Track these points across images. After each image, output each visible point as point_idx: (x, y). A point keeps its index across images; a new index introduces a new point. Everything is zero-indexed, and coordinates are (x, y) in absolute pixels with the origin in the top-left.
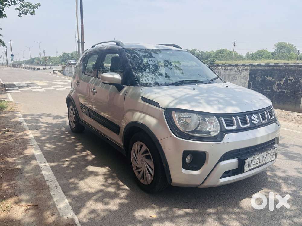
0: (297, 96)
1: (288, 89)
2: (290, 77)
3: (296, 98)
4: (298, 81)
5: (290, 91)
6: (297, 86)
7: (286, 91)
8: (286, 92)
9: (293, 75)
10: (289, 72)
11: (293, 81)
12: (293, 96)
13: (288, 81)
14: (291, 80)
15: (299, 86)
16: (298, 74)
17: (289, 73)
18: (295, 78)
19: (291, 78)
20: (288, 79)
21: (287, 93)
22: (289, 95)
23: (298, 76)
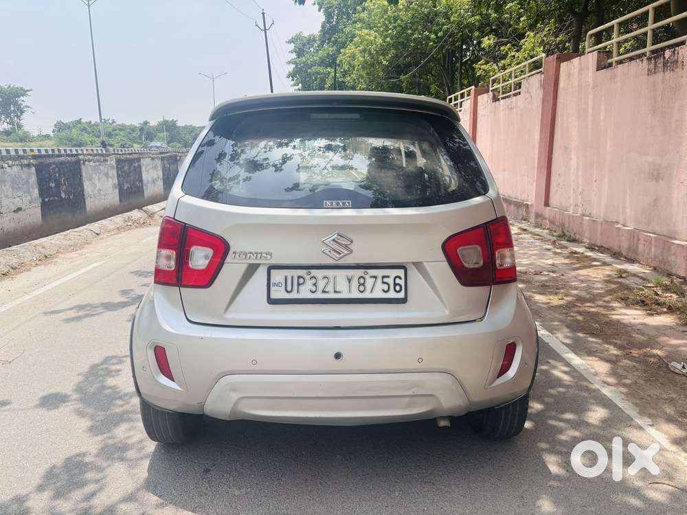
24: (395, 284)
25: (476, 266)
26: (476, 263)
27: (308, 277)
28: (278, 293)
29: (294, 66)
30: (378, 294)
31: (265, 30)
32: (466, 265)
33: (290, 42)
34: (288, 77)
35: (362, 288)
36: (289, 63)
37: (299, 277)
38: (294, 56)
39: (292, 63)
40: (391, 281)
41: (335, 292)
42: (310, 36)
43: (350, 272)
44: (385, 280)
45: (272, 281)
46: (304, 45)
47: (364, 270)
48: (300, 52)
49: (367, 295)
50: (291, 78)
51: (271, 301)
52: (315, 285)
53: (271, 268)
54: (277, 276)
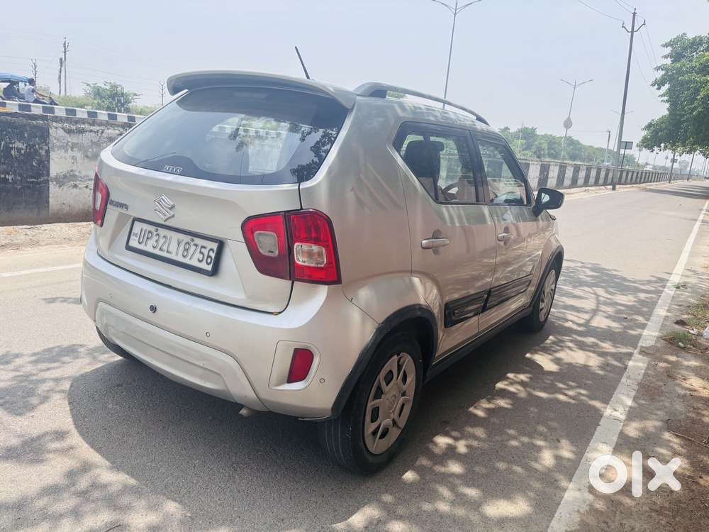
0: (38, 186)
1: (15, 171)
2: (14, 143)
3: (37, 193)
4: (36, 152)
5: (20, 175)
6: (34, 164)
7: (10, 178)
8: (10, 181)
9: (21, 138)
10: (10, 130)
11: (23, 152)
12: (29, 188)
13: (13, 152)
14: (19, 150)
15: (39, 164)
16: (32, 136)
17: (9, 133)
18: (29, 145)
19: (19, 145)
20: (12, 148)
21: (14, 182)
22: (19, 187)
23: (33, 139)
24: (209, 256)
25: (270, 254)
26: (270, 252)
27: (155, 233)
28: (134, 243)
29: (663, 72)
30: (194, 263)
31: (633, 32)
32: (261, 251)
33: (666, 45)
34: (653, 85)
35: (186, 253)
36: (658, 68)
37: (150, 232)
38: (669, 61)
39: (662, 69)
40: (205, 251)
41: (168, 252)
42: (694, 39)
43: (181, 236)
44: (203, 250)
45: (133, 231)
46: (685, 49)
47: (190, 237)
48: (677, 57)
49: (186, 261)
50: (656, 86)
51: (129, 248)
52: (157, 241)
53: (135, 219)
54: (138, 227)
